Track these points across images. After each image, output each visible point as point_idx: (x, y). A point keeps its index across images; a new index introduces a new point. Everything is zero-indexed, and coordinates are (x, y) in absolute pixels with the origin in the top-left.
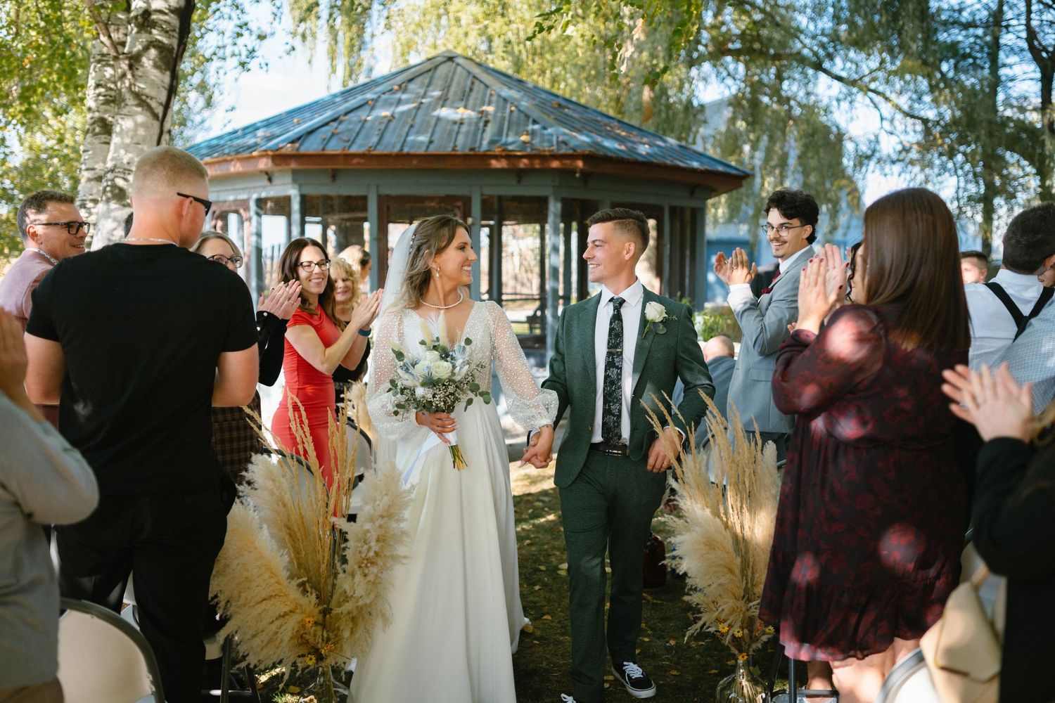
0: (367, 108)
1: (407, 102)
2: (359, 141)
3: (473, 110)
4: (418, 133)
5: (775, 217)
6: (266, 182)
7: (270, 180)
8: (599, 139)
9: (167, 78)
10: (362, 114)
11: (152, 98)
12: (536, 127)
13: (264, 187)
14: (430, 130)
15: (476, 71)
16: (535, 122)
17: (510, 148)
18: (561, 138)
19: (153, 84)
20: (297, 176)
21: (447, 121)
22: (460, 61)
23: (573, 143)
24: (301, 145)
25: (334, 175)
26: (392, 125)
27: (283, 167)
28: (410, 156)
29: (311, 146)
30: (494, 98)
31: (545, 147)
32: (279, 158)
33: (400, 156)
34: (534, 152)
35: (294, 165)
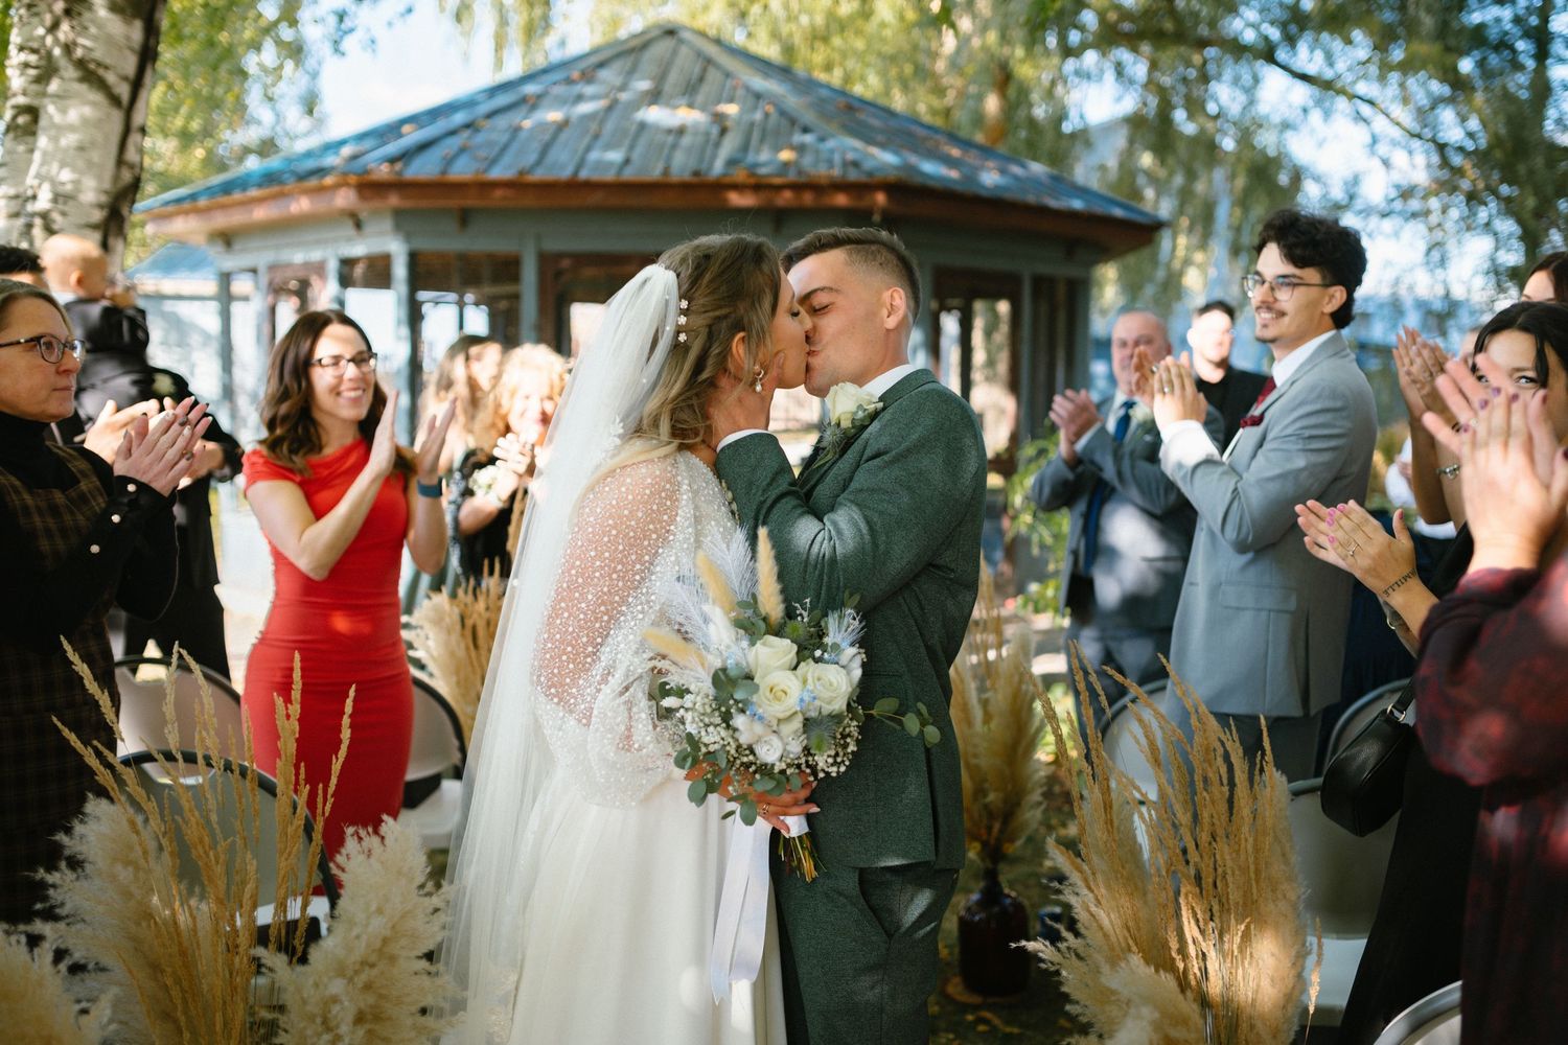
0: (524, 109)
1: (594, 98)
2: (507, 159)
3: (703, 109)
4: (608, 147)
5: (1272, 261)
6: (350, 230)
7: (358, 225)
8: (913, 159)
9: (136, 32)
10: (514, 118)
11: (106, 68)
12: (808, 138)
13: (349, 240)
14: (627, 142)
15: (712, 50)
16: (806, 130)
17: (763, 171)
18: (850, 156)
19: (109, 40)
20: (402, 220)
21: (657, 128)
22: (686, 35)
23: (868, 165)
24: (406, 165)
25: (465, 218)
26: (563, 136)
27: (377, 204)
28: (590, 186)
29: (423, 168)
30: (740, 92)
31: (822, 172)
32: (370, 188)
33: (574, 186)
34: (803, 179)
35: (394, 200)
